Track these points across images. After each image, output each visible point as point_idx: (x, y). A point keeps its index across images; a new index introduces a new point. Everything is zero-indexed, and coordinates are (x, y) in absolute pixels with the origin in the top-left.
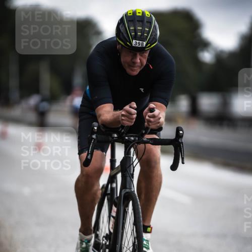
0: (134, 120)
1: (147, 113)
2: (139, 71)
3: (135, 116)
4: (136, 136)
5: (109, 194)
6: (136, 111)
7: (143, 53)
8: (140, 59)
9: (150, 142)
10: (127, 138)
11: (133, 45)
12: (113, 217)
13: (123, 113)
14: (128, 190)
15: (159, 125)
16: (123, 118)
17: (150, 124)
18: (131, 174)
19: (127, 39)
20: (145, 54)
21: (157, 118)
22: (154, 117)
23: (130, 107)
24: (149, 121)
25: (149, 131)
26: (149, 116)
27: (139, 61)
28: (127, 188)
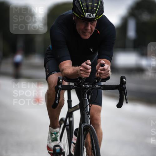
0: (90, 73)
1: (98, 67)
2: (90, 35)
3: (90, 70)
4: (90, 84)
5: (68, 125)
6: (91, 67)
7: (93, 22)
8: (91, 27)
9: (101, 88)
10: (83, 86)
11: (86, 17)
12: (74, 143)
13: (81, 68)
14: (86, 124)
15: (108, 76)
16: (81, 72)
17: (102, 75)
18: (88, 112)
19: (81, 12)
20: (94, 23)
21: (106, 71)
22: (104, 70)
23: (87, 64)
24: (100, 73)
25: (101, 80)
26: (100, 70)
27: (90, 28)
28: (86, 123)
